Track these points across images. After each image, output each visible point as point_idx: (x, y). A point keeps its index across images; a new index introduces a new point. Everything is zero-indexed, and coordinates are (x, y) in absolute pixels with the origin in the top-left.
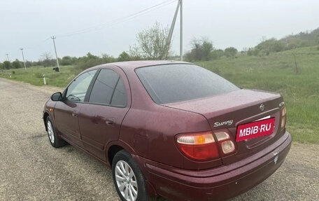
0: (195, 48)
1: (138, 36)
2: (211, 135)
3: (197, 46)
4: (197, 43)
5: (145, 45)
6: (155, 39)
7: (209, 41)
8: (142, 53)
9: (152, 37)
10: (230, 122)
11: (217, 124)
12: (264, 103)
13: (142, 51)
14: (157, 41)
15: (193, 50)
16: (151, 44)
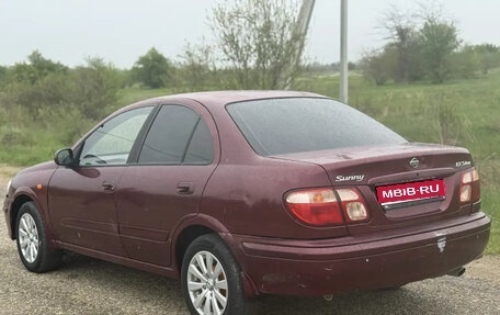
0: (396, 39)
1: (212, 15)
2: (331, 192)
3: (402, 33)
4: (404, 24)
5: (231, 40)
6: (260, 23)
7: (443, 18)
8: (220, 61)
9: (252, 19)
10: (360, 178)
11: (340, 179)
12: (418, 158)
13: (222, 55)
14: (267, 28)
15: (388, 48)
16: (247, 37)
